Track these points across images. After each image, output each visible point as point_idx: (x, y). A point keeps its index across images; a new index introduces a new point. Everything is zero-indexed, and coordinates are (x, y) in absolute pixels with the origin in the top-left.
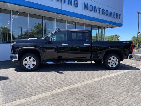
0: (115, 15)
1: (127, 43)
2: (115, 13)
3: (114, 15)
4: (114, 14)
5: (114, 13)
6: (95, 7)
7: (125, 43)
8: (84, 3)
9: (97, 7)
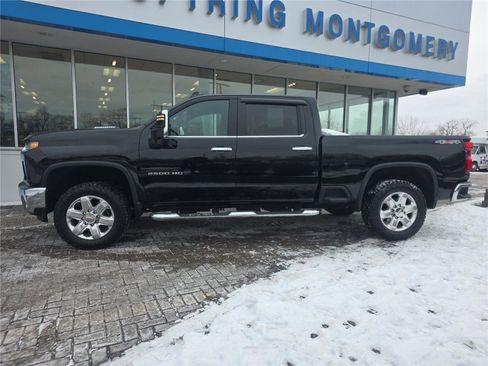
0: (432, 46)
1: (451, 142)
2: (433, 39)
3: (429, 46)
4: (431, 43)
5: (430, 39)
6: (351, 20)
7: (444, 142)
8: (309, 11)
9: (359, 21)
